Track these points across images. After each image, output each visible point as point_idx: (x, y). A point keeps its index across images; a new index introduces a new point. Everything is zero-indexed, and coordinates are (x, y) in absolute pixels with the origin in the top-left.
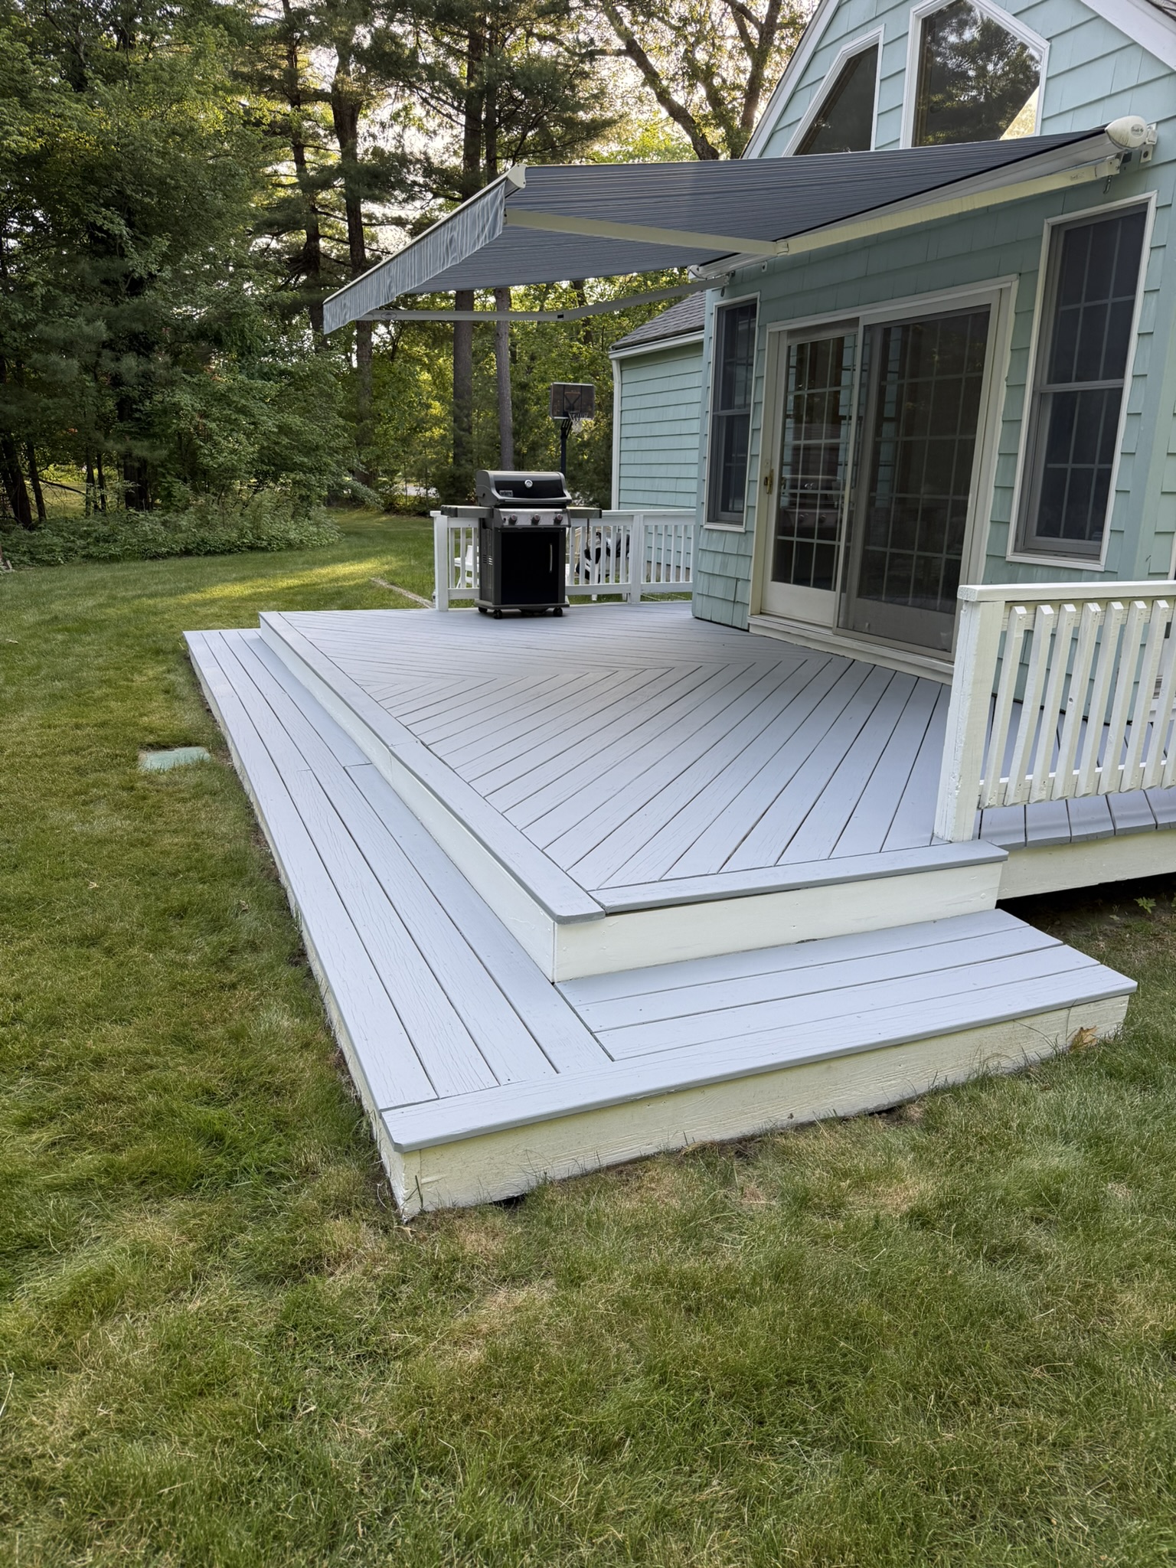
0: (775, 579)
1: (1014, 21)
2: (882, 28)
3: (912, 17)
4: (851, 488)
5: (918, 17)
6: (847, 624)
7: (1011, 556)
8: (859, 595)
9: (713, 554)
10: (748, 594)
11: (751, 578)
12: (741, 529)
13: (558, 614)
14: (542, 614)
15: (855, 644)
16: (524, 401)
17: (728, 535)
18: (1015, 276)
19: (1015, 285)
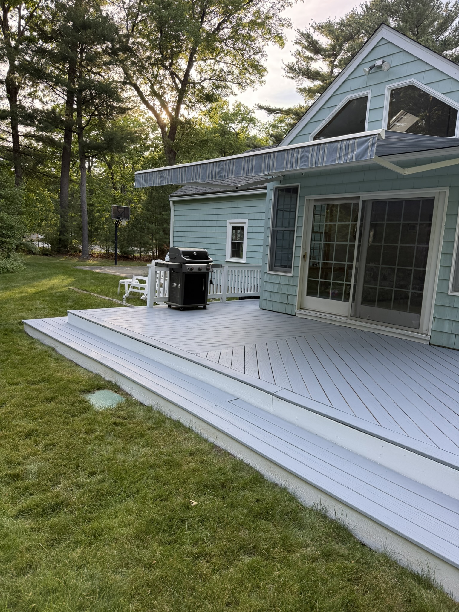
0: (308, 294)
1: (443, 96)
2: (370, 91)
3: (387, 89)
4: (356, 262)
5: (389, 89)
6: (355, 315)
7: (450, 293)
8: (362, 304)
9: (273, 284)
10: (296, 301)
11: (297, 294)
12: (291, 275)
13: (205, 308)
14: (197, 308)
15: (362, 324)
16: (93, 211)
17: (282, 277)
18: (449, 187)
19: (448, 191)
